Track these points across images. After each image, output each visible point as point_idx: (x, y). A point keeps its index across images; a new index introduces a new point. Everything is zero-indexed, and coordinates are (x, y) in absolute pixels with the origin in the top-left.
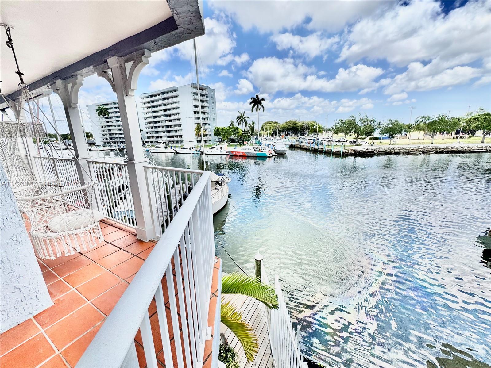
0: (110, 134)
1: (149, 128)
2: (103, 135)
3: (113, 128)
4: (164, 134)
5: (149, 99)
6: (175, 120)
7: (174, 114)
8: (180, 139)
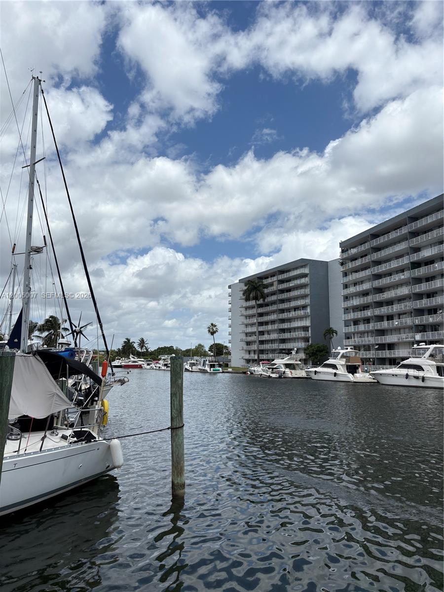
0: (262, 342)
1: (356, 322)
2: (248, 343)
3: (270, 327)
5: (366, 246)
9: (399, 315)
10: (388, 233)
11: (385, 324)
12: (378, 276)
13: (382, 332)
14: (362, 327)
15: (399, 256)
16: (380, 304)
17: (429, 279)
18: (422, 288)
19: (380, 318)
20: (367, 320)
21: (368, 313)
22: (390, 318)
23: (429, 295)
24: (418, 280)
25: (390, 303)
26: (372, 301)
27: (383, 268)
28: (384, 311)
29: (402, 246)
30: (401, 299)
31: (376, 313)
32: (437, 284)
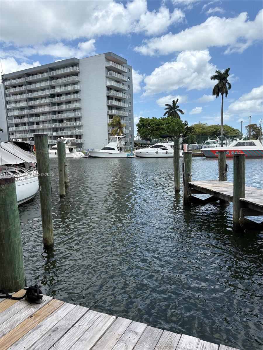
5: (23, 80)
6: (69, 111)
7: (68, 102)
8: (79, 141)
9: (43, 122)
10: (36, 74)
11: (35, 127)
12: (31, 99)
13: (34, 131)
14: (20, 128)
15: (43, 89)
16: (32, 115)
17: (59, 104)
18: (56, 108)
19: (32, 123)
20: (24, 124)
21: (25, 120)
22: (38, 123)
23: (59, 112)
24: (54, 104)
25: (38, 115)
26: (27, 113)
27: (33, 95)
28: (35, 119)
29: (45, 84)
30: (44, 114)
31: (30, 121)
32: (64, 107)
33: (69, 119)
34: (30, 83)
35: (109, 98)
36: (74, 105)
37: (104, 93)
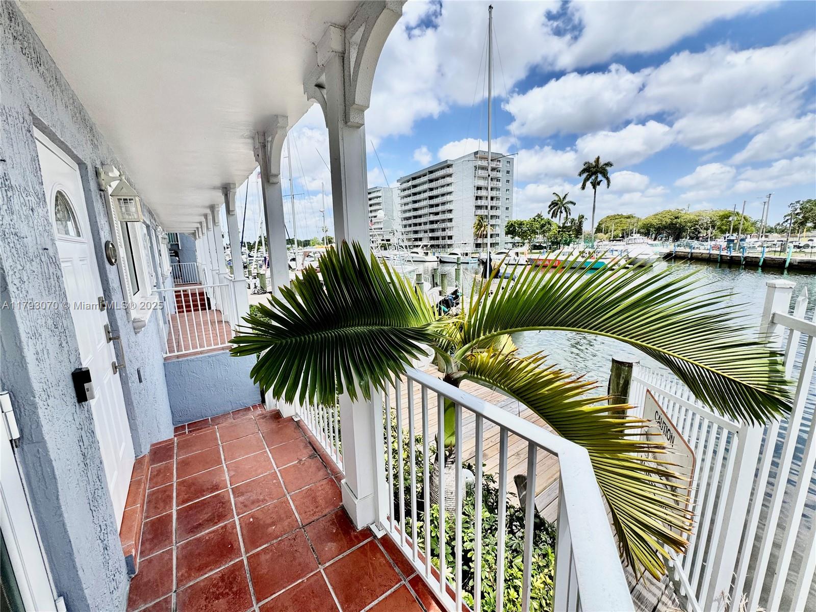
4: (426, 235)
5: (410, 184)
6: (444, 212)
7: (443, 204)
8: (449, 242)
9: (425, 223)
10: (420, 177)
11: (418, 228)
12: (415, 202)
13: (416, 232)
14: (408, 229)
15: (425, 191)
16: (415, 217)
17: (437, 205)
18: (434, 210)
19: (415, 225)
20: (410, 226)
21: (410, 222)
22: (420, 224)
23: (437, 214)
24: (432, 206)
25: (420, 216)
27: (417, 197)
28: (418, 221)
29: (426, 187)
30: (425, 215)
32: (440, 208)
33: (444, 221)
34: (415, 186)
35: (477, 198)
36: (447, 207)
37: (473, 193)
